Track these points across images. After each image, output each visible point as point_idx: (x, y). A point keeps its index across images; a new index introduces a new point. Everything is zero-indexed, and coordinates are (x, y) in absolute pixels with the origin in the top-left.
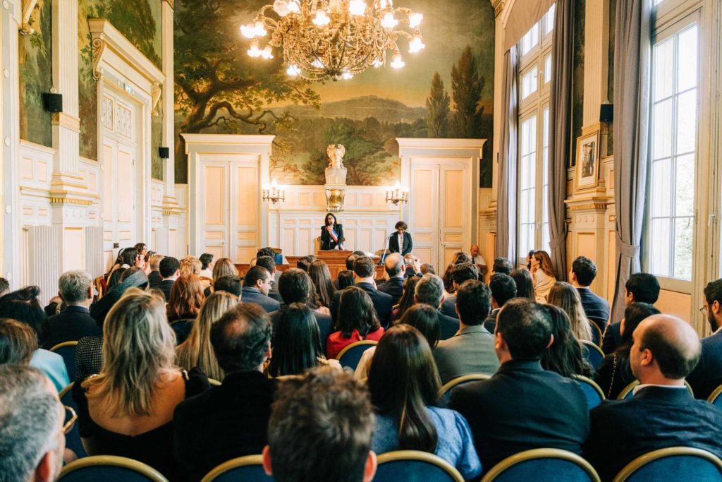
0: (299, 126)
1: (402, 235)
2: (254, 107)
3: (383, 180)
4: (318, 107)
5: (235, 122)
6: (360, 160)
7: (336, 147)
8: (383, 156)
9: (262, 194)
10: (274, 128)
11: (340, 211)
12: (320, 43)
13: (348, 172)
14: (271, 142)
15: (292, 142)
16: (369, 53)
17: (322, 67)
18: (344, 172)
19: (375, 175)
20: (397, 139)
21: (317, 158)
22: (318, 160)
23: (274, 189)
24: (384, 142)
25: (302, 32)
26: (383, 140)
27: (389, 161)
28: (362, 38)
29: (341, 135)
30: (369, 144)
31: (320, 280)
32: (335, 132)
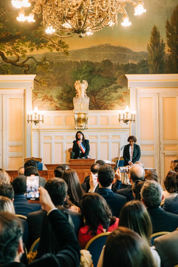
0: (54, 68)
1: (133, 146)
2: (20, 55)
3: (117, 106)
4: (67, 53)
5: (7, 66)
6: (99, 91)
7: (81, 82)
8: (116, 88)
9: (27, 118)
10: (35, 69)
11: (85, 129)
12: (69, 11)
13: (90, 100)
14: (33, 80)
15: (49, 79)
16: (106, 17)
17: (71, 27)
18: (87, 100)
19: (110, 102)
20: (127, 75)
21: (67, 91)
22: (68, 92)
23: (36, 114)
24: (117, 78)
25: (56, 3)
26: (116, 76)
27: (120, 92)
28: (100, 6)
29: (84, 73)
30: (105, 79)
31: (71, 184)
32: (80, 71)
